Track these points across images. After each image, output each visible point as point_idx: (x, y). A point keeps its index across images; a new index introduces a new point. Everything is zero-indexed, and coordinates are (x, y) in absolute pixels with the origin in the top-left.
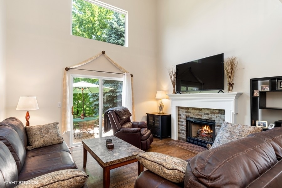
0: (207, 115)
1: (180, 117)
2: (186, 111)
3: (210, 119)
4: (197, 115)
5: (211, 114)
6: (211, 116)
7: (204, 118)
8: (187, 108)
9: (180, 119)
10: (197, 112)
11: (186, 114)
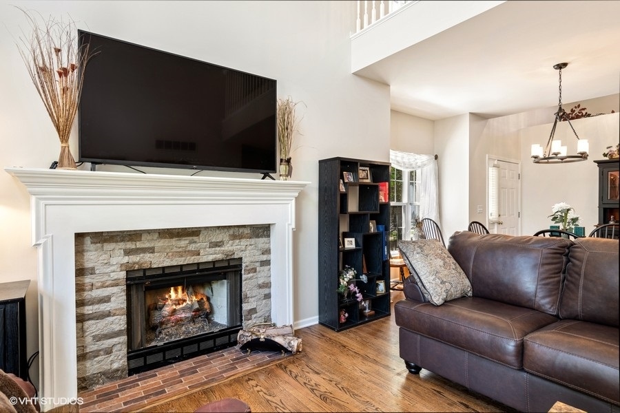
0: (219, 246)
1: (88, 280)
2: (130, 245)
3: (228, 256)
4: (180, 254)
5: (231, 242)
6: (231, 248)
7: (210, 258)
8: (134, 235)
9: (91, 289)
10: (183, 242)
11: (126, 259)
